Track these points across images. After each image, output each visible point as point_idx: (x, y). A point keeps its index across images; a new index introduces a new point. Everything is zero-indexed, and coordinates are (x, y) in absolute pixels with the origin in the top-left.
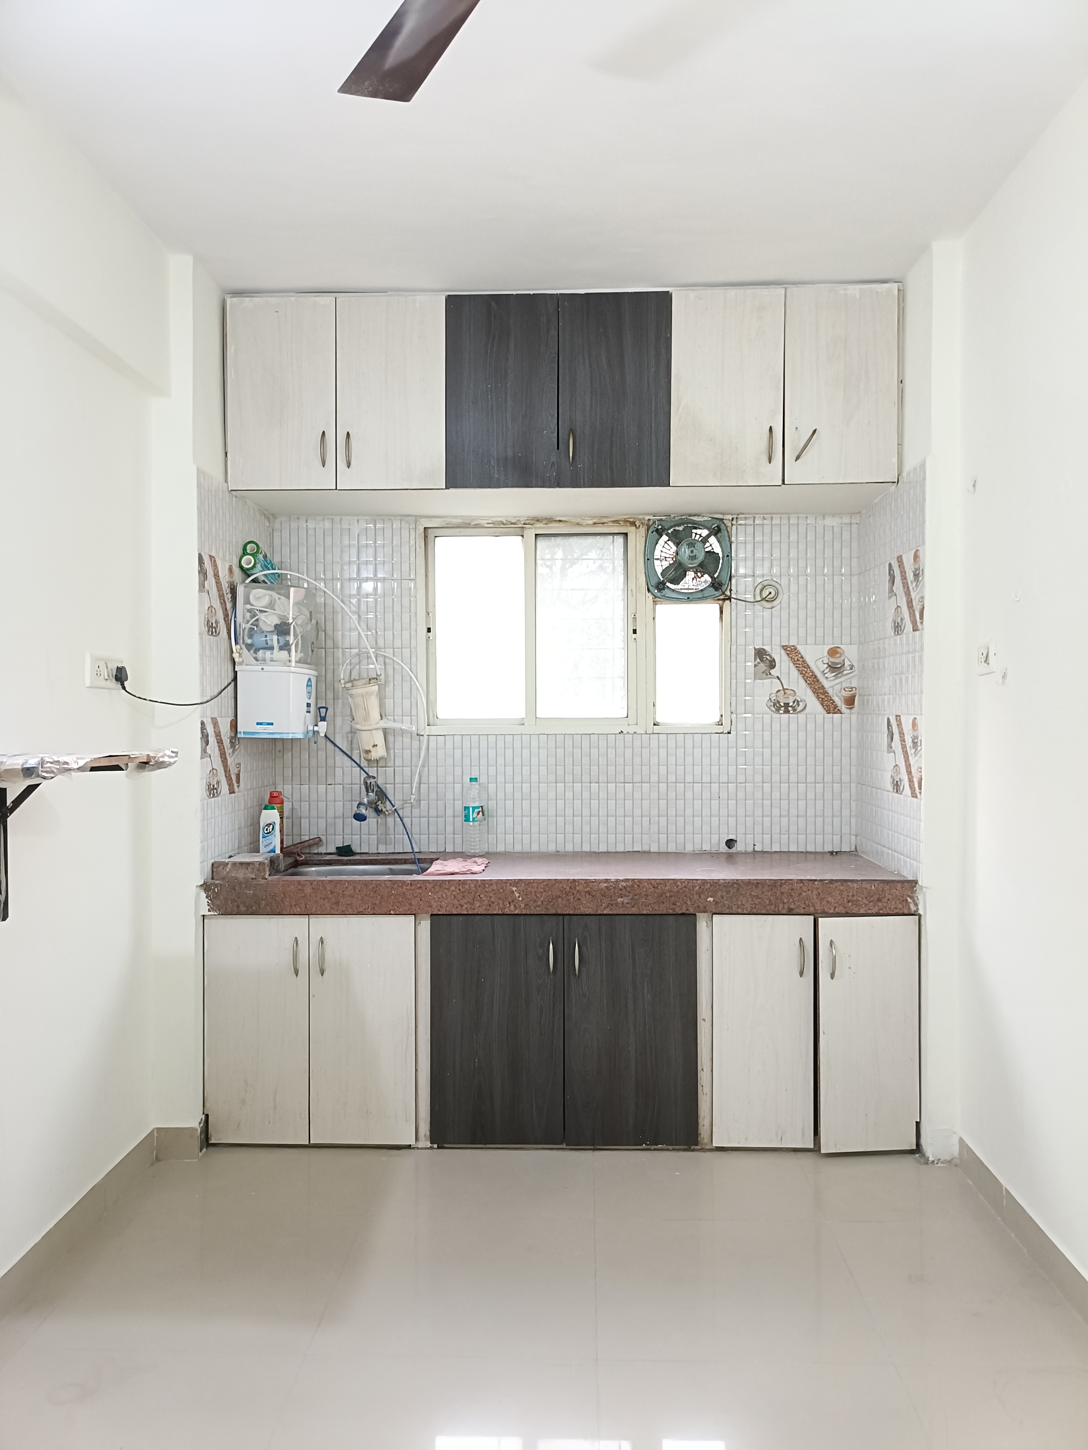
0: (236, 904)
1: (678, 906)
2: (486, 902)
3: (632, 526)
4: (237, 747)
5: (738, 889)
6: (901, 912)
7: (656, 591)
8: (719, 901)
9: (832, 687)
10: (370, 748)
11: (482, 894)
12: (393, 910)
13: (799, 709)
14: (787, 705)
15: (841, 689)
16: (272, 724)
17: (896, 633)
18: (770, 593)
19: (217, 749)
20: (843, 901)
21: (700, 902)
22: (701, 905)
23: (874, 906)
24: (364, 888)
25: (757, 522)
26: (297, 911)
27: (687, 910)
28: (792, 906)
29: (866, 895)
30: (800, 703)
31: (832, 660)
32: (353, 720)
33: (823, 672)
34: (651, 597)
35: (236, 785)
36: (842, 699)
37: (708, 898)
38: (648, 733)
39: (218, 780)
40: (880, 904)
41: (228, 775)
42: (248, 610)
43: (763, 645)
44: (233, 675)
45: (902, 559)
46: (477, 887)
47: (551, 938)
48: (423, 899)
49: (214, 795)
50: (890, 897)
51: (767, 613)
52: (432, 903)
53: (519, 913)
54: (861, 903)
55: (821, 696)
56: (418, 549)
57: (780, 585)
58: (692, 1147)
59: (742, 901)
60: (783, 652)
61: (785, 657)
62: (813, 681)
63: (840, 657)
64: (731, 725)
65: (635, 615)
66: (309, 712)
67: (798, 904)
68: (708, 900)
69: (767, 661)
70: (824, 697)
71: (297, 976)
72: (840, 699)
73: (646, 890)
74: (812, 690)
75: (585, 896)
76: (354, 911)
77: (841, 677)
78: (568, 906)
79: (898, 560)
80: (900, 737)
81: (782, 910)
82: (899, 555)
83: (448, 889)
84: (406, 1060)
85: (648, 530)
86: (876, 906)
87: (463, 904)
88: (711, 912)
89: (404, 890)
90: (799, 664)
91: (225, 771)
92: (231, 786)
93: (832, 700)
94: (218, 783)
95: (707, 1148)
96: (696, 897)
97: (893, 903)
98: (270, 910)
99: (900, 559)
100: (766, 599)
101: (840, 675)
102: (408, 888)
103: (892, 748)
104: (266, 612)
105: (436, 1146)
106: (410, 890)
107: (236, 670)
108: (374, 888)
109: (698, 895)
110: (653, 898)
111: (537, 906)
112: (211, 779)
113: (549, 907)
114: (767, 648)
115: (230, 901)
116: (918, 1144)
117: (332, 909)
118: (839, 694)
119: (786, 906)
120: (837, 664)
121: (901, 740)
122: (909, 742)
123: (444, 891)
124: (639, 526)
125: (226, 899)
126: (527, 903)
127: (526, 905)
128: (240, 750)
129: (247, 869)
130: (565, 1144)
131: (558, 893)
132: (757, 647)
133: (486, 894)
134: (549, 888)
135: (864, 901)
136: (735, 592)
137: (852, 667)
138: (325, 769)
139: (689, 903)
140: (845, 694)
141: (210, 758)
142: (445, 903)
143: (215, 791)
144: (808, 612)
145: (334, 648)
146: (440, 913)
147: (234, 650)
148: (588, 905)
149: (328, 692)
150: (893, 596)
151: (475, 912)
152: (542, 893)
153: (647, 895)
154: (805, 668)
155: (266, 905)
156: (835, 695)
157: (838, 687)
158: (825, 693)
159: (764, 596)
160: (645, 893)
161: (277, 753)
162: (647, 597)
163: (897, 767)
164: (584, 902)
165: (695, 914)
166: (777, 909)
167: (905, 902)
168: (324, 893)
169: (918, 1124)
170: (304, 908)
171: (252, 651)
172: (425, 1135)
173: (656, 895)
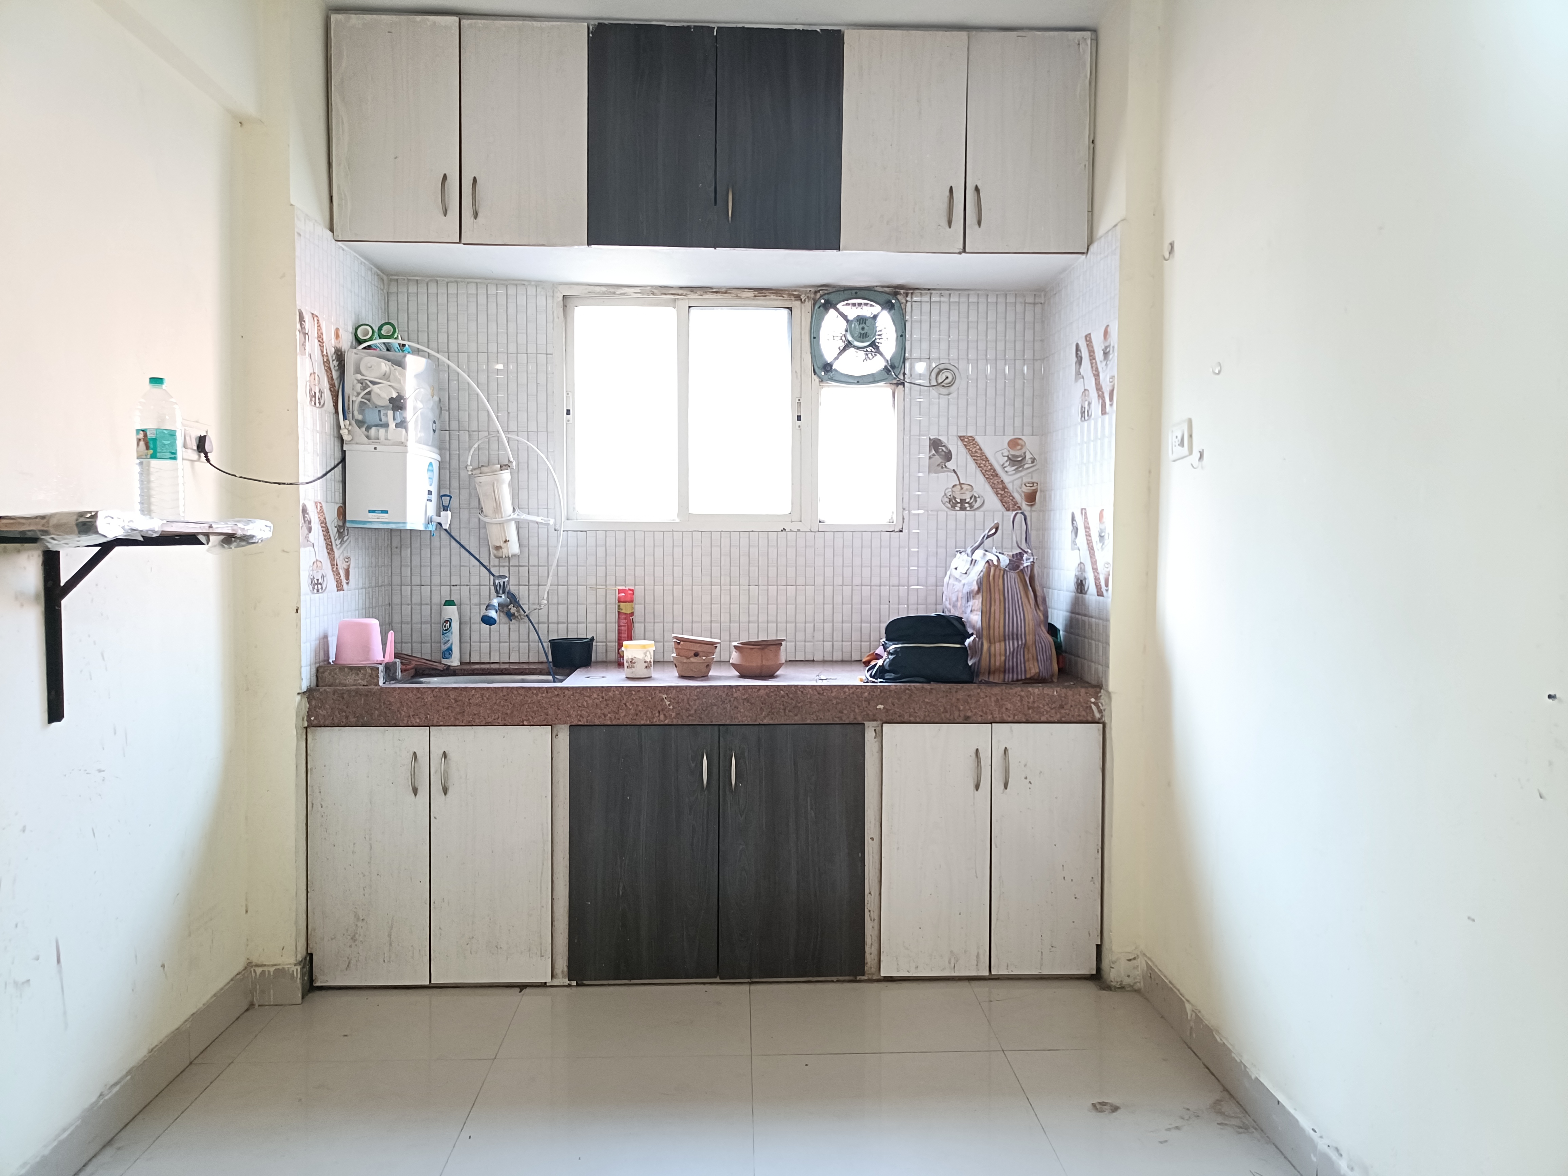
0: (344, 714)
1: (846, 714)
2: (632, 711)
3: (797, 300)
4: (346, 538)
5: (911, 695)
6: (1084, 719)
7: (823, 373)
8: (889, 708)
9: (1013, 482)
10: (502, 544)
11: (628, 702)
12: (527, 720)
13: (976, 506)
14: (963, 501)
15: (1022, 485)
16: (386, 512)
17: (1083, 418)
18: (947, 378)
19: (322, 538)
20: (1024, 708)
21: (869, 710)
22: (871, 713)
23: (1056, 713)
24: (494, 696)
25: (933, 299)
26: (416, 722)
27: (855, 719)
28: (969, 714)
29: (1047, 702)
30: (978, 499)
31: (1013, 452)
32: (482, 511)
33: (1003, 465)
34: (817, 380)
35: (344, 581)
36: (1023, 495)
37: (877, 705)
38: (812, 530)
39: (323, 574)
40: (1063, 711)
41: (335, 569)
42: (358, 380)
43: (939, 435)
44: (340, 455)
45: (1090, 338)
46: (623, 694)
47: (705, 751)
48: (561, 708)
49: (318, 591)
50: (1073, 703)
51: (943, 400)
52: (572, 712)
53: (670, 723)
54: (1043, 710)
55: (1000, 492)
56: (556, 320)
57: (958, 370)
58: (858, 978)
59: (914, 709)
60: (960, 443)
61: (963, 450)
62: (992, 475)
63: (1021, 449)
64: (903, 522)
65: (799, 400)
66: (430, 500)
67: (974, 711)
68: (878, 707)
69: (943, 453)
70: (1003, 492)
71: (416, 795)
72: (1021, 495)
73: (810, 697)
74: (991, 486)
75: (743, 703)
76: (482, 721)
77: (1021, 471)
78: (724, 714)
79: (1086, 339)
80: (1086, 532)
81: (958, 718)
82: (1087, 333)
83: (590, 697)
84: (541, 887)
85: (814, 304)
86: (1058, 714)
87: (606, 713)
88: (881, 720)
89: (539, 698)
90: (977, 457)
91: (332, 565)
92: (340, 582)
93: (1012, 496)
94: (323, 577)
95: (874, 978)
96: (864, 704)
97: (1076, 710)
98: (384, 721)
99: (1088, 338)
100: (943, 384)
101: (1021, 469)
102: (544, 695)
103: (1076, 545)
104: (379, 383)
105: (574, 983)
106: (546, 697)
107: (344, 449)
108: (504, 696)
109: (867, 703)
110: (817, 705)
111: (690, 715)
112: (315, 571)
113: (702, 716)
114: (944, 439)
115: (337, 712)
116: (1099, 969)
117: (456, 719)
118: (1019, 490)
119: (962, 714)
120: (1018, 457)
121: (1086, 535)
122: (1095, 537)
123: (584, 699)
124: (805, 300)
125: (332, 709)
126: (678, 712)
127: (677, 714)
128: (350, 541)
129: (358, 674)
130: (718, 978)
131: (713, 701)
132: (932, 438)
133: (632, 702)
134: (704, 695)
135: (1046, 707)
136: (909, 376)
137: (1033, 460)
138: (449, 568)
139: (857, 710)
140: (1025, 489)
141: (313, 547)
142: (587, 712)
143: (319, 586)
144: (988, 400)
145: (459, 431)
146: (580, 723)
147: (342, 426)
148: (747, 713)
149: (453, 481)
150: (1080, 378)
151: (620, 722)
152: (695, 700)
153: (811, 703)
154: (983, 460)
155: (380, 715)
156: (1015, 491)
157: (1018, 483)
158: (1004, 488)
159: (940, 381)
160: (809, 700)
161: (394, 550)
162: (813, 380)
163: (1082, 565)
164: (742, 710)
165: (864, 724)
166: (952, 717)
167: (1089, 708)
168: (448, 701)
169: (1099, 948)
170: (424, 719)
171: (364, 429)
172: (563, 972)
173: (821, 702)
